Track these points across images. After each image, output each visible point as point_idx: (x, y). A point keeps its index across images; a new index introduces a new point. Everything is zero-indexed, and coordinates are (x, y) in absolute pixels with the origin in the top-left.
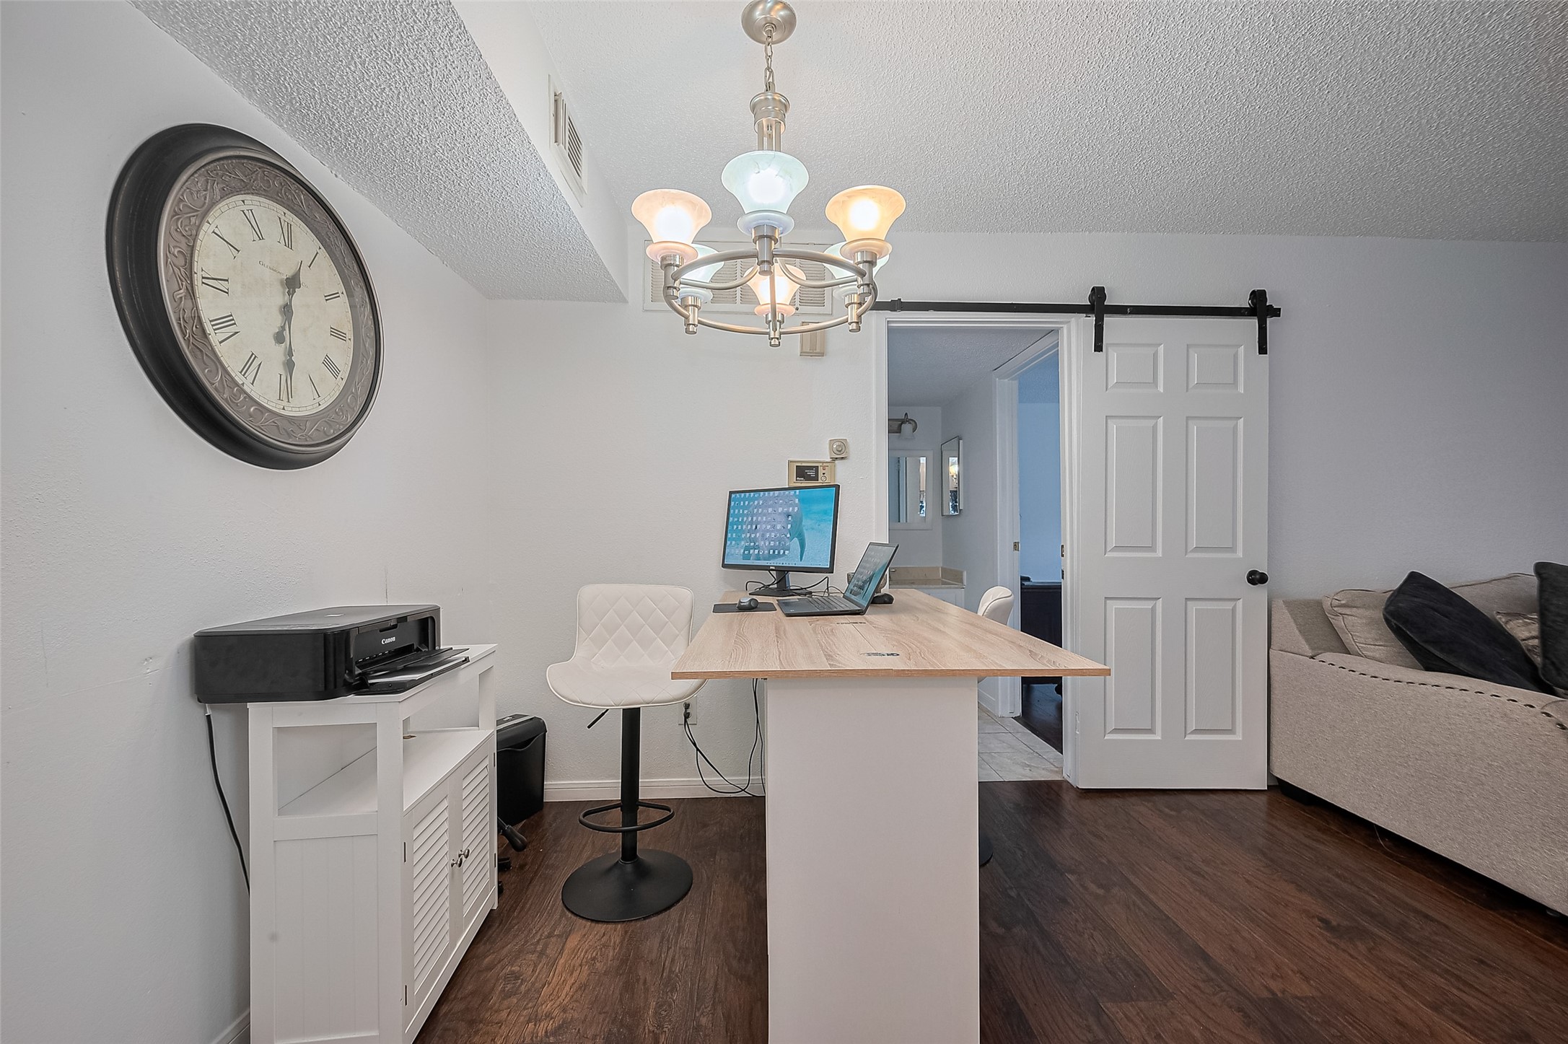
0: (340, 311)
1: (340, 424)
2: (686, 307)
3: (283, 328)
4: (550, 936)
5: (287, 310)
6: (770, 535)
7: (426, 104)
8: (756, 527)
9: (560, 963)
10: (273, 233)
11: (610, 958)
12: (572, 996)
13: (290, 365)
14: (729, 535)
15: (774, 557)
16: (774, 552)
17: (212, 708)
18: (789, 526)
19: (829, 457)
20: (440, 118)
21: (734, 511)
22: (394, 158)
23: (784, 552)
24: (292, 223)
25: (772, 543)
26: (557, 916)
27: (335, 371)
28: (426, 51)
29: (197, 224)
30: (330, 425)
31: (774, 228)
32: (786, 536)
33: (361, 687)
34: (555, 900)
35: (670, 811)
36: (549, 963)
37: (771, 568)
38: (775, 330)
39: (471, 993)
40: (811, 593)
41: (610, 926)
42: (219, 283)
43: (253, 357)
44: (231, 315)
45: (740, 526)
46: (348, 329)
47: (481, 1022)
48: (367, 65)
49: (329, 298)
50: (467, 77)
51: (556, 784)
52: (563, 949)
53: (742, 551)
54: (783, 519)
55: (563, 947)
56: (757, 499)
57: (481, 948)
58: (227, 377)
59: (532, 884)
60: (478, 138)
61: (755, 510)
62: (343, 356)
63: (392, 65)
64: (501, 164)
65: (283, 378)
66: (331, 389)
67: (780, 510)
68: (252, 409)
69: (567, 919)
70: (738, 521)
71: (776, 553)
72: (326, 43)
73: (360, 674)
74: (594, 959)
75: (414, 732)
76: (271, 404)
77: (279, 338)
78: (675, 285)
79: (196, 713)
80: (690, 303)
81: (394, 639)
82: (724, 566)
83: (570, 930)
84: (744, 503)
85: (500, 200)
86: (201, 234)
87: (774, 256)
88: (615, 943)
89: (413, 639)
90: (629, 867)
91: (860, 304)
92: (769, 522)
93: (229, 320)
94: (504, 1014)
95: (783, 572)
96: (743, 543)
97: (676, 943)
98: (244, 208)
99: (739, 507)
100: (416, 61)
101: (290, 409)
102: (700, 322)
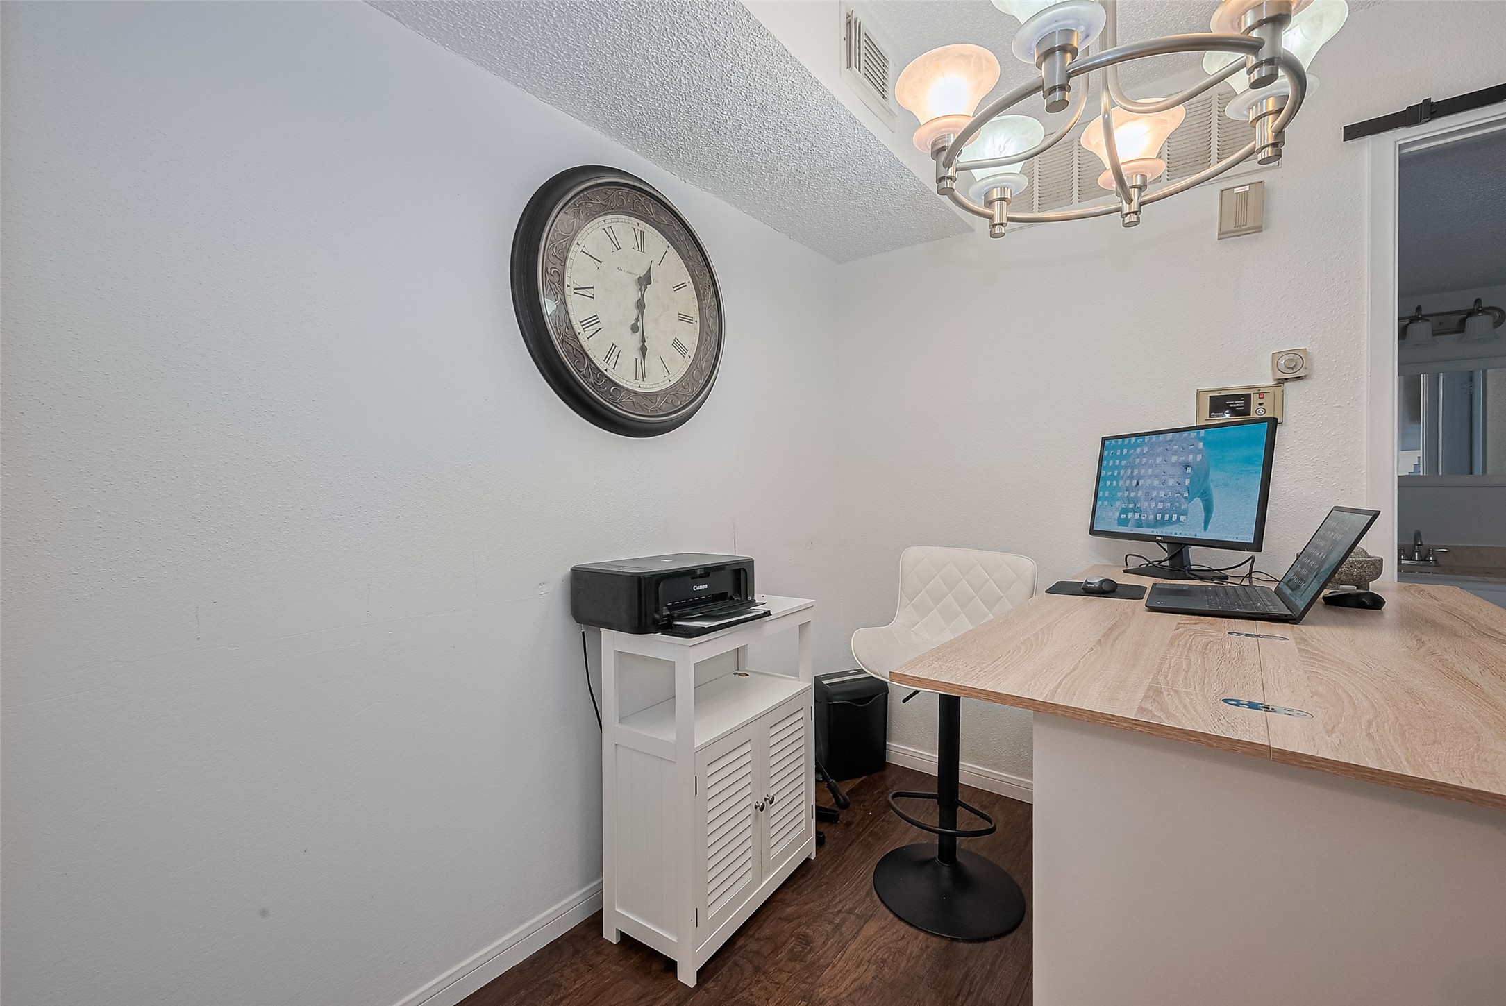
0: (688, 299)
1: (686, 396)
2: (989, 204)
3: (637, 320)
4: (850, 912)
5: (640, 305)
6: (1158, 493)
7: (714, 78)
8: (1138, 484)
9: (851, 948)
10: (627, 241)
11: (901, 969)
12: (850, 994)
13: (643, 350)
14: (1101, 494)
15: (1163, 523)
16: (1163, 517)
17: (586, 628)
18: (1188, 482)
19: (1272, 380)
20: (730, 88)
21: (1108, 463)
22: (715, 147)
23: (1178, 518)
24: (645, 231)
25: (1161, 506)
26: (863, 893)
27: (682, 350)
28: (692, 21)
29: (568, 247)
30: (677, 397)
31: (1069, 33)
32: (1182, 495)
33: (668, 628)
34: (866, 875)
35: (991, 823)
36: (840, 942)
37: (1158, 538)
38: (1130, 201)
39: (767, 938)
40: (1226, 577)
41: (912, 930)
42: (585, 291)
43: (614, 347)
44: (596, 315)
45: (1115, 482)
46: (695, 314)
47: (764, 973)
48: (660, 62)
49: (676, 288)
50: (732, 30)
51: (901, 748)
52: (857, 933)
53: (1117, 514)
54: (1179, 471)
55: (859, 931)
56: (1139, 446)
57: (788, 895)
58: (592, 364)
59: (851, 847)
60: (767, 93)
61: (1137, 461)
62: (690, 337)
63: (676, 51)
64: (796, 114)
65: (639, 361)
66: (679, 367)
67: (1174, 459)
68: (612, 389)
69: (872, 901)
70: (1113, 474)
71: (1167, 517)
72: (628, 56)
73: (668, 615)
74: (884, 961)
75: (749, 671)
76: (630, 383)
77: (634, 329)
78: (949, 174)
79: (577, 629)
80: (995, 197)
81: (706, 586)
82: (1093, 532)
83: (871, 916)
84: (1122, 452)
85: (809, 153)
86: (571, 255)
87: (1069, 76)
88: (911, 953)
89: (726, 586)
90: (945, 871)
91: (1279, 111)
92: (1157, 476)
93: (594, 319)
94: (785, 976)
95: (1178, 548)
96: (1118, 503)
97: (981, 989)
98: (605, 226)
99: (1114, 457)
100: (689, 36)
101: (645, 387)
102: (1010, 219)
